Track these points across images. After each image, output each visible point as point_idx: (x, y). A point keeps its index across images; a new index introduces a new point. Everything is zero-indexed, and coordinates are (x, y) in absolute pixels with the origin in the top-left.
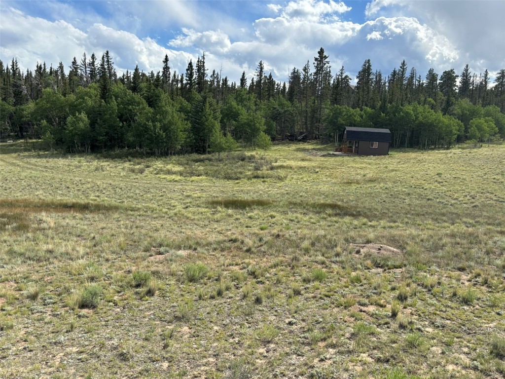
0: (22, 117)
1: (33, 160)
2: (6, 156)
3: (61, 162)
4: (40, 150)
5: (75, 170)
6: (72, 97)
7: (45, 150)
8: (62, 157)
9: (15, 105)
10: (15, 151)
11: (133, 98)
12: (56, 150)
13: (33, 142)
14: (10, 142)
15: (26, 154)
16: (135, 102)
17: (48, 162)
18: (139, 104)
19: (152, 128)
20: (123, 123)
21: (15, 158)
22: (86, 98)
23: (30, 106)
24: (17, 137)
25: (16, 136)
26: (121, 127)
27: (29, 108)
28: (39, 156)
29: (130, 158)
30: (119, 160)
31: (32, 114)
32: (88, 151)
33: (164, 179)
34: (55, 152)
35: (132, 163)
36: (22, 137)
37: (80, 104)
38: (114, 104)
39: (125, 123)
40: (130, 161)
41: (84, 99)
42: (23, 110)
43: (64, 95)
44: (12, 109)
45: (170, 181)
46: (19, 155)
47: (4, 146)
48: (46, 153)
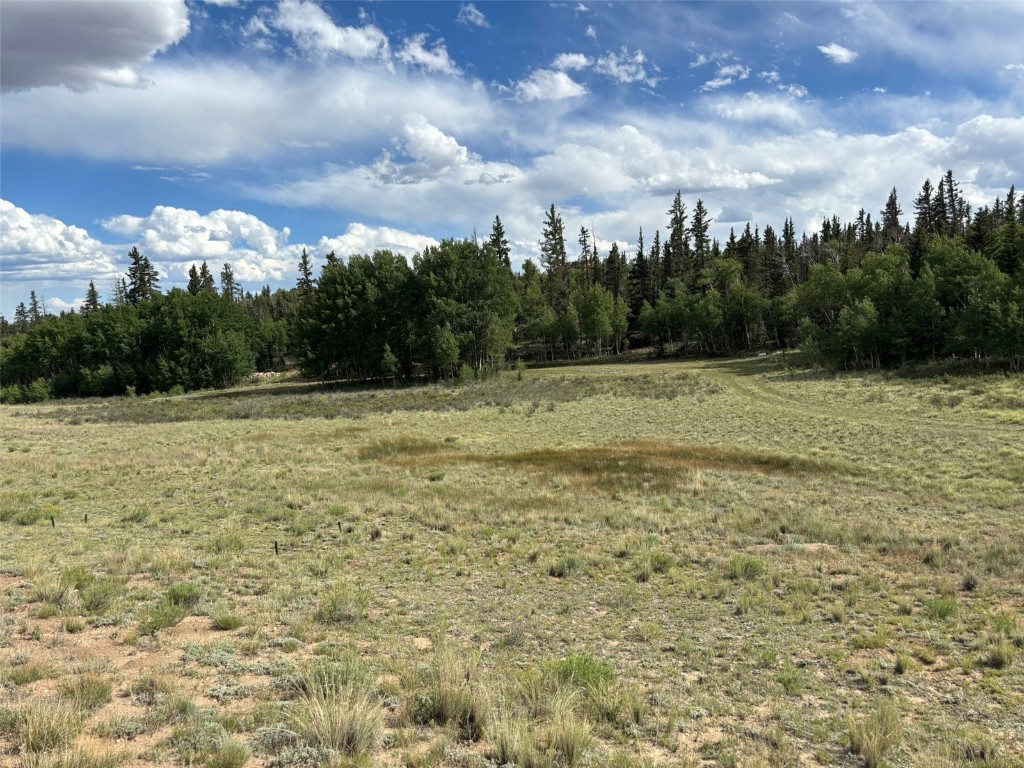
0: (781, 315)
1: (778, 386)
2: (744, 379)
3: (819, 387)
4: (798, 366)
5: (832, 401)
6: (856, 273)
7: (808, 366)
8: (827, 378)
9: (771, 297)
10: (761, 371)
11: (966, 261)
12: (823, 366)
13: (795, 354)
14: (762, 355)
15: (776, 374)
16: (971, 267)
17: (799, 387)
18: (978, 270)
19: (1000, 316)
20: (947, 309)
21: (756, 383)
22: (878, 271)
23: (793, 296)
24: (775, 347)
25: (774, 344)
26: (943, 318)
27: (789, 299)
28: (792, 378)
29: (947, 376)
30: (924, 382)
31: (795, 307)
32: (875, 366)
33: (993, 417)
34: (820, 369)
35: (948, 386)
36: (783, 346)
37: (868, 283)
38: (929, 275)
39: (951, 308)
40: (946, 382)
41: (873, 273)
42: (782, 303)
43: (844, 272)
44: (768, 302)
45: (1003, 422)
46: (764, 376)
47: (751, 362)
48: (806, 371)
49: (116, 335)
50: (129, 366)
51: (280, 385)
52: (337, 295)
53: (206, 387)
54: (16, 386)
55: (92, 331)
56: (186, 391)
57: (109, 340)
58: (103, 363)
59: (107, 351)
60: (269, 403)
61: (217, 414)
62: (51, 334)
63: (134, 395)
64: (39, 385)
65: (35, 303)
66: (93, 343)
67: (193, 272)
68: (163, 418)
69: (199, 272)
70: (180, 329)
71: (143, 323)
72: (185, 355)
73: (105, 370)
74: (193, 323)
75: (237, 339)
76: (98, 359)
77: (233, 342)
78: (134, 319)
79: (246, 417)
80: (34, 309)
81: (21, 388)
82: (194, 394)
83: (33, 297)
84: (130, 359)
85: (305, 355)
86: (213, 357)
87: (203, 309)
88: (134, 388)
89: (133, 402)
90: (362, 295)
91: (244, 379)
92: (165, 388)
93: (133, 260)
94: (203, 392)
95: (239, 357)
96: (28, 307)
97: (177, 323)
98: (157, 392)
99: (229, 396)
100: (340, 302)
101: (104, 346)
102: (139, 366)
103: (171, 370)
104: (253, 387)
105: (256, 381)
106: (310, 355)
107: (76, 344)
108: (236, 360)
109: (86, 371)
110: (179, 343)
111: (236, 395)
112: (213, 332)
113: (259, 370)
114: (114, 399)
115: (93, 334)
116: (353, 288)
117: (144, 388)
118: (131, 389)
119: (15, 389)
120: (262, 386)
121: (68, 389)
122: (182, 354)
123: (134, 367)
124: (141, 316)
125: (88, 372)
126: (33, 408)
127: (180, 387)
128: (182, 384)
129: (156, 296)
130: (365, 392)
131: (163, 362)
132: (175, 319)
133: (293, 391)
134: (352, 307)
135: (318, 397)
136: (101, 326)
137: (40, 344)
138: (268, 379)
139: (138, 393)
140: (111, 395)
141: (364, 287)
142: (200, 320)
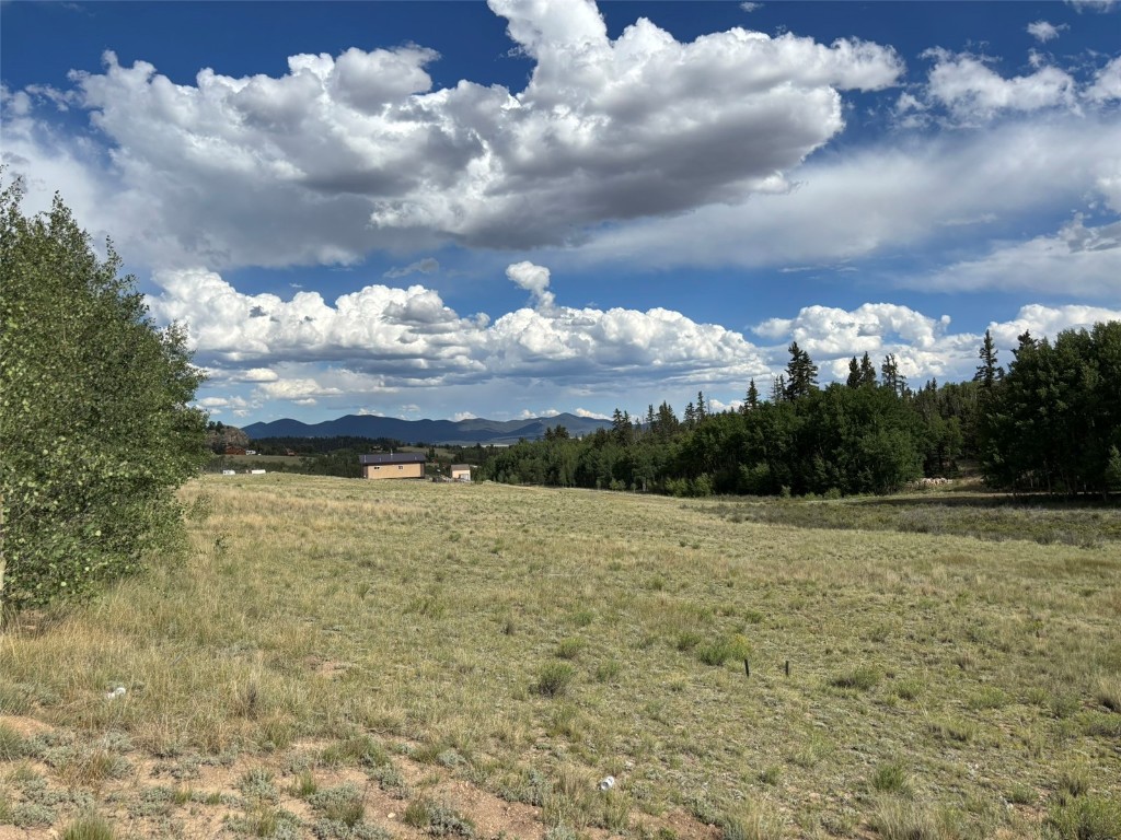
49: (773, 433)
50: (785, 465)
51: (953, 494)
52: (1038, 383)
53: (866, 492)
54: (683, 480)
55: (752, 428)
56: (843, 495)
57: (767, 438)
58: (761, 460)
59: (765, 449)
60: (946, 516)
61: (886, 524)
62: (714, 431)
63: (789, 496)
64: (703, 480)
65: (701, 403)
66: (752, 440)
67: (853, 365)
68: (824, 524)
69: (859, 364)
70: (839, 426)
71: (800, 421)
72: (844, 456)
73: (762, 468)
74: (854, 420)
75: (902, 439)
76: (756, 457)
77: (899, 443)
78: (792, 416)
79: (924, 530)
80: (700, 409)
81: (687, 482)
82: (853, 499)
83: (700, 397)
84: (786, 458)
85: (991, 459)
86: (873, 459)
87: (864, 405)
88: (789, 488)
89: (789, 503)
90: (1075, 383)
91: (909, 484)
92: (820, 490)
93: (792, 356)
94: (862, 498)
95: (904, 459)
96: (696, 406)
97: (836, 421)
98: (812, 494)
99: (894, 503)
100: (1043, 392)
101: (761, 443)
102: (795, 465)
103: (828, 471)
104: (920, 495)
105: (923, 488)
106: (997, 458)
107: (736, 440)
108: (899, 462)
109: (744, 468)
110: (837, 441)
111: (902, 503)
112: (875, 430)
113: (928, 477)
114: (769, 498)
115: (752, 432)
116: (1060, 374)
117: (799, 490)
118: (786, 489)
119: (682, 483)
120: (931, 495)
121: (728, 486)
122: (840, 454)
123: (790, 467)
124: (798, 413)
125: (746, 469)
126: (697, 502)
127: (836, 491)
128: (838, 486)
129: (814, 392)
130: (1079, 511)
131: (819, 462)
132: (834, 416)
133: (974, 503)
134: (1059, 398)
135: (1010, 512)
136: (760, 423)
137: (705, 441)
138: (937, 486)
139: (793, 494)
140: (766, 494)
141: (1079, 372)
142: (861, 416)
